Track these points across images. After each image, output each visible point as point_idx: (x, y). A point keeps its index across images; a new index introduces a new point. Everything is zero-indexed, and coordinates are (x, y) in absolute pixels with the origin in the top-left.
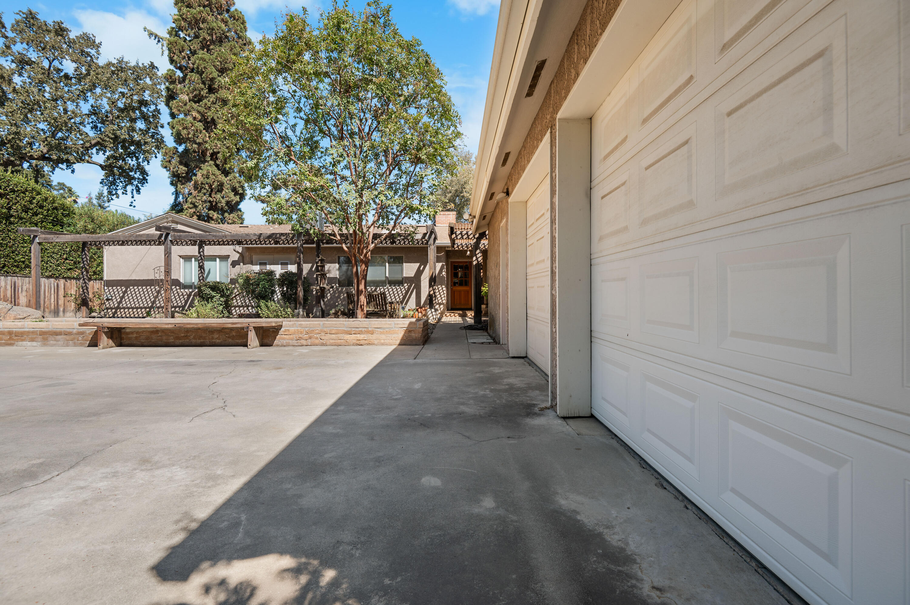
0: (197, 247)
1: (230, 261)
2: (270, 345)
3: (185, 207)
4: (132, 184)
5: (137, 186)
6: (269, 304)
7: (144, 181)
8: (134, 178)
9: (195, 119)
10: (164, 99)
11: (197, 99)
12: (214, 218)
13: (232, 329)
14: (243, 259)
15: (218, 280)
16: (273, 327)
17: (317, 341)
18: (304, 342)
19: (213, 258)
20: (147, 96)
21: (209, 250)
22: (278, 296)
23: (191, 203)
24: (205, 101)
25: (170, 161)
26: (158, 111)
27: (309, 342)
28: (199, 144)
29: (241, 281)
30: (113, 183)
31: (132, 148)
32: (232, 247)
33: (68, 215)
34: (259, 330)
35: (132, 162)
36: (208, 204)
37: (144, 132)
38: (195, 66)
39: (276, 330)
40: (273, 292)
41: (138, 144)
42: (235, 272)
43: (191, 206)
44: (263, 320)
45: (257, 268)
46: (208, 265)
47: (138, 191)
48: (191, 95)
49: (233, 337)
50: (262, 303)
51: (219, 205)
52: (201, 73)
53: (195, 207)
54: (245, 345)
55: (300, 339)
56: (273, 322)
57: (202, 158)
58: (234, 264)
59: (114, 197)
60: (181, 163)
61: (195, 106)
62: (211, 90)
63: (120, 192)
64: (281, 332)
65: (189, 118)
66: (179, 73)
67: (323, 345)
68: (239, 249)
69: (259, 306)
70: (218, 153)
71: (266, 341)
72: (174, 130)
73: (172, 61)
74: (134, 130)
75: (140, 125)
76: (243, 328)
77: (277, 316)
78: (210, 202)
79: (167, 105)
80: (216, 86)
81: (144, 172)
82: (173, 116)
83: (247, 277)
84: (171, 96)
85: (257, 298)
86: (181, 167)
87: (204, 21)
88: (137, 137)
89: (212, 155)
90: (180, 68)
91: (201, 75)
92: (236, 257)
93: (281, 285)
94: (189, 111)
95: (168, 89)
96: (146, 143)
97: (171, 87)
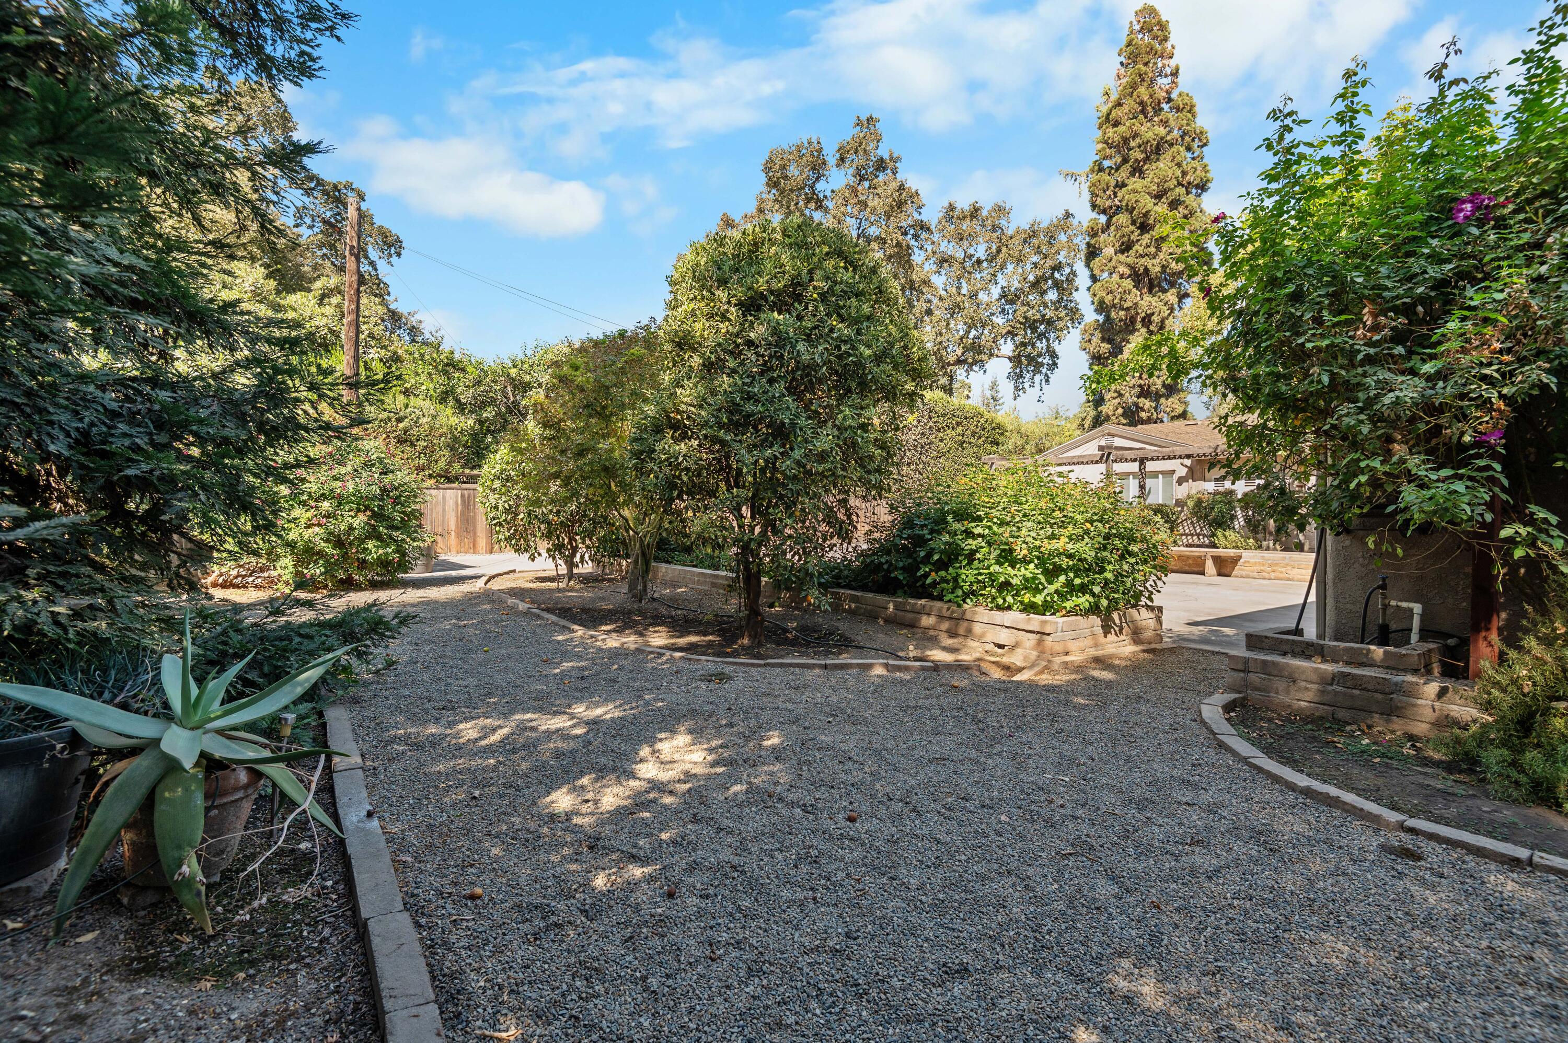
0: (1137, 464)
1: (1176, 477)
2: (1229, 576)
3: (1107, 397)
4: (1040, 372)
5: (1046, 375)
6: (1227, 533)
7: (1053, 366)
8: (1042, 365)
9: (1122, 276)
10: (1082, 255)
11: (1126, 247)
12: (1146, 407)
13: (1188, 557)
14: (1193, 474)
15: (1160, 502)
16: (1232, 558)
17: (1281, 576)
18: (1266, 575)
19: (1155, 475)
20: (1062, 257)
21: (1150, 466)
22: (1239, 522)
23: (1115, 391)
24: (1137, 247)
25: (1089, 341)
26: (1074, 274)
27: (1273, 575)
28: (1128, 309)
29: (1191, 504)
30: (1020, 376)
31: (1042, 327)
32: (1179, 461)
33: (1002, 434)
34: (1217, 560)
35: (1041, 345)
36: (1138, 389)
37: (1057, 304)
38: (1124, 204)
39: (1236, 560)
40: (1233, 517)
41: (1050, 322)
42: (1181, 492)
43: (1115, 395)
44: (1221, 550)
45: (1210, 486)
46: (1149, 482)
47: (1047, 381)
48: (1117, 245)
49: (1190, 565)
50: (1219, 533)
51: (1153, 388)
52: (1131, 210)
53: (1120, 395)
54: (1202, 573)
55: (1262, 571)
56: (1232, 552)
57: (1129, 327)
58: (1180, 481)
59: (1021, 393)
60: (1103, 340)
61: (1122, 258)
62: (1144, 228)
63: (1026, 385)
64: (1240, 563)
65: (1115, 277)
66: (1103, 219)
67: (1289, 579)
68: (1188, 462)
69: (1213, 535)
70: (1153, 314)
71: (1223, 571)
72: (1096, 299)
73: (1094, 206)
74: (1045, 305)
75: (1052, 296)
76: (1200, 557)
77: (1237, 547)
78: (1140, 386)
79: (1087, 265)
80: (1151, 221)
81: (1053, 355)
82: (1094, 279)
83: (1199, 499)
84: (1092, 253)
85: (1210, 525)
86: (1103, 345)
87: (1135, 135)
88: (1049, 313)
89: (1143, 319)
90: (1104, 212)
91: (1131, 213)
92: (1183, 472)
93: (1245, 508)
94: (1115, 268)
95: (1088, 244)
96: (1059, 319)
97: (1093, 242)
